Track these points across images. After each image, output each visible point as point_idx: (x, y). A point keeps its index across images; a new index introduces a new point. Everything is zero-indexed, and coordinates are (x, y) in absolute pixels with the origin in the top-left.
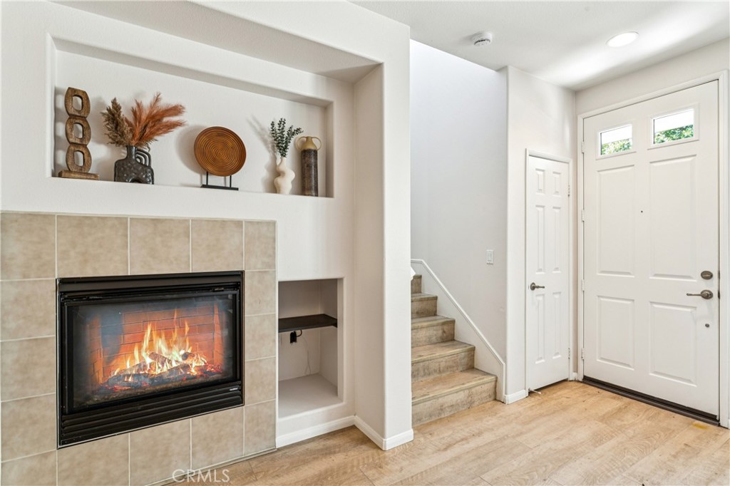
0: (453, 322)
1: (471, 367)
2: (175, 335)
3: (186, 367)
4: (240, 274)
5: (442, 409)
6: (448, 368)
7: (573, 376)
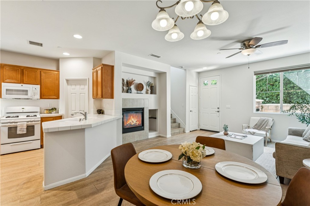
0: (175, 119)
1: (179, 127)
2: (135, 118)
3: (136, 123)
4: (144, 108)
5: (175, 133)
6: (175, 127)
7: (198, 129)
